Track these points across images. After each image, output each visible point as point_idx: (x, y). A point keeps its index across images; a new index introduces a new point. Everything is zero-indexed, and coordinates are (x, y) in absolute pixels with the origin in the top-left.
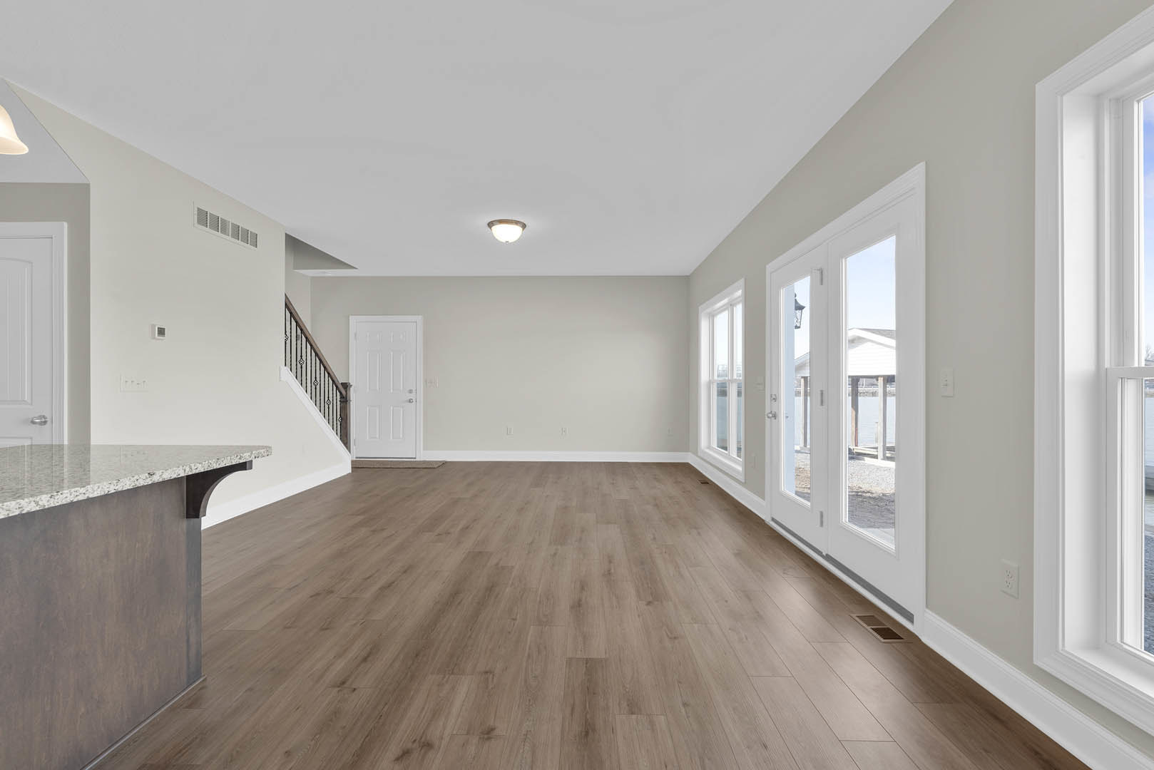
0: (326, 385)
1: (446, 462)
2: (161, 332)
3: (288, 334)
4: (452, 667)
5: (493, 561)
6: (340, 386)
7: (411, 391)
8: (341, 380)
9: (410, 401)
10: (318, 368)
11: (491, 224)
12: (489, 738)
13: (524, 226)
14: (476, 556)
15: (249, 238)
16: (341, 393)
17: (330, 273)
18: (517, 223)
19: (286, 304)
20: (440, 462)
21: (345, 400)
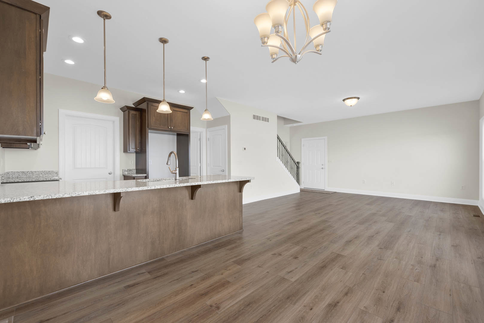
0: (291, 163)
1: (336, 192)
2: (245, 149)
3: (278, 147)
4: (297, 243)
5: (329, 224)
6: (296, 163)
7: (323, 165)
8: (296, 161)
9: (322, 168)
10: (288, 157)
11: (344, 100)
12: (295, 259)
13: (358, 98)
14: (325, 221)
15: (266, 120)
16: (296, 165)
17: (295, 125)
18: (355, 98)
19: (278, 138)
20: (332, 192)
21: (298, 168)
